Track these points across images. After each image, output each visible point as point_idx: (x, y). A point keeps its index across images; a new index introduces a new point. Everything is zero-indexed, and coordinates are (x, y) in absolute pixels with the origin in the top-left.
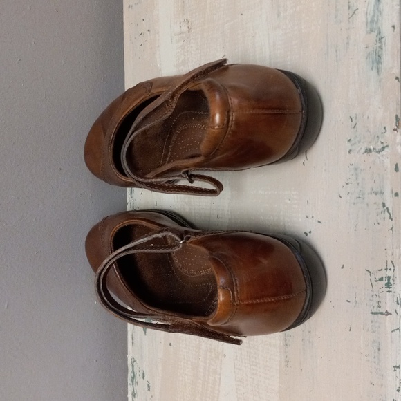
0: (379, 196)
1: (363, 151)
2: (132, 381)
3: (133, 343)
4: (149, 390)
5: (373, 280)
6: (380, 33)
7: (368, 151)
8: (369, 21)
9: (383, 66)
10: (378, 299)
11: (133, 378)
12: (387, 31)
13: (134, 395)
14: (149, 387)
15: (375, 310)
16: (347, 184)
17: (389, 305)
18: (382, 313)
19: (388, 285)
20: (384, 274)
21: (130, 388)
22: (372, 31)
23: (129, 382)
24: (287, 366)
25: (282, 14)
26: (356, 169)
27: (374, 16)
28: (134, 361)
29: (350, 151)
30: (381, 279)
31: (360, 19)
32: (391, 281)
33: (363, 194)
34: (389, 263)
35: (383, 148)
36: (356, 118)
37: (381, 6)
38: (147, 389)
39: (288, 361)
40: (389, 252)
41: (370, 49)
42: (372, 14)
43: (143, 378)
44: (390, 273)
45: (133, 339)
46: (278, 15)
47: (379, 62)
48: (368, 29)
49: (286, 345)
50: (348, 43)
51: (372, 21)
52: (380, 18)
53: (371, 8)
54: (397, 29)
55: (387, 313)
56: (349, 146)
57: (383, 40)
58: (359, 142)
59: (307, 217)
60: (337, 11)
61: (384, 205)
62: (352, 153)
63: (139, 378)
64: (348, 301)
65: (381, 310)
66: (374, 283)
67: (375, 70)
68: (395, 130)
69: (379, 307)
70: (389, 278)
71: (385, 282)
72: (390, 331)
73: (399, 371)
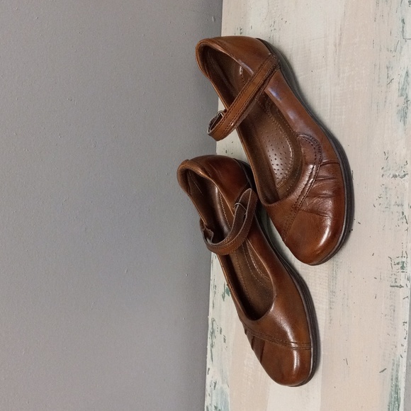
0: (400, 207)
1: (391, 176)
2: (212, 336)
3: (213, 307)
4: (225, 342)
5: (393, 263)
6: (407, 97)
7: (395, 176)
8: (400, 88)
9: (407, 120)
10: (395, 277)
11: (213, 333)
13: (212, 346)
14: (225, 340)
15: (393, 284)
16: (380, 198)
17: (403, 282)
18: (397, 286)
19: (403, 267)
20: (400, 260)
21: (209, 341)
22: (402, 95)
23: (209, 336)
24: (330, 323)
25: (341, 76)
26: (386, 188)
27: (404, 85)
28: (213, 321)
29: (383, 175)
30: (398, 264)
31: (395, 86)
32: (405, 265)
33: (390, 205)
34: (404, 252)
35: (405, 175)
36: (388, 153)
37: (409, 79)
38: (223, 341)
39: (331, 320)
40: (405, 246)
41: (400, 108)
42: (403, 83)
43: (221, 333)
44: (404, 260)
45: (213, 304)
47: (405, 117)
48: (400, 94)
49: (331, 308)
50: (385, 102)
51: (403, 89)
52: (408, 87)
53: (402, 79)
55: (401, 287)
56: (382, 172)
57: (409, 102)
58: (389, 170)
60: (379, 78)
61: (403, 213)
62: (384, 177)
63: (217, 333)
64: (375, 278)
65: (397, 284)
66: (393, 266)
67: (402, 123)
69: (396, 282)
70: (403, 262)
71: (400, 265)
72: (401, 298)
73: (407, 325)
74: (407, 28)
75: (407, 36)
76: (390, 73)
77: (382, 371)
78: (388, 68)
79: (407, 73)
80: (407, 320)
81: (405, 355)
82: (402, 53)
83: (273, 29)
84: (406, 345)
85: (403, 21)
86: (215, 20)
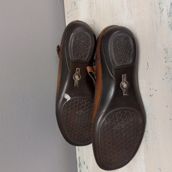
1: (171, 61)
2: (79, 166)
3: (78, 150)
4: (87, 168)
8: (168, 12)
11: (80, 164)
14: (87, 167)
16: (166, 74)
21: (79, 169)
23: (78, 166)
24: (147, 149)
25: (133, 14)
26: (169, 68)
27: (170, 11)
28: (79, 158)
29: (166, 62)
31: (165, 12)
36: (167, 49)
39: (147, 147)
43: (84, 164)
45: (78, 149)
46: (132, 14)
48: (169, 16)
49: (146, 141)
51: (170, 13)
53: (169, 8)
56: (165, 60)
58: (169, 58)
59: (150, 89)
60: (155, 10)
62: (167, 62)
63: (82, 164)
64: (170, 119)
76: (161, 6)
78: (159, 4)
86: (60, 2)
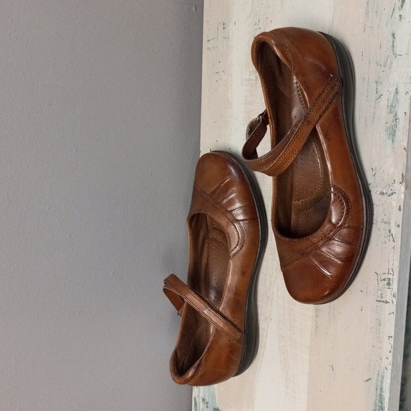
0: (387, 225)
5: (379, 279)
6: (396, 115)
7: (382, 193)
8: (389, 105)
9: (396, 138)
10: (381, 292)
12: (401, 115)
15: (379, 299)
17: (389, 297)
18: (383, 302)
19: (389, 284)
20: (386, 276)
22: (391, 112)
24: (316, 330)
27: (393, 102)
30: (384, 280)
31: (384, 102)
32: (391, 282)
33: (377, 222)
34: (390, 269)
35: (392, 194)
36: (376, 169)
37: (398, 97)
39: (317, 327)
40: (391, 263)
41: (389, 125)
42: (392, 100)
44: (390, 276)
47: (394, 135)
48: (389, 111)
49: (317, 316)
50: (374, 117)
51: (392, 106)
52: (397, 105)
53: (392, 97)
54: (408, 116)
55: (387, 302)
57: (398, 121)
58: (376, 186)
61: (390, 231)
64: (361, 291)
65: (383, 300)
66: (380, 282)
67: (390, 141)
68: (401, 183)
69: (382, 297)
70: (390, 279)
71: (387, 282)
72: (387, 313)
73: (392, 339)
74: (397, 43)
75: (398, 51)
77: (367, 381)
78: (377, 83)
79: (396, 90)
80: (392, 334)
81: (390, 367)
82: (392, 69)
83: (258, 28)
84: (390, 358)
85: (393, 35)
86: (196, 10)
